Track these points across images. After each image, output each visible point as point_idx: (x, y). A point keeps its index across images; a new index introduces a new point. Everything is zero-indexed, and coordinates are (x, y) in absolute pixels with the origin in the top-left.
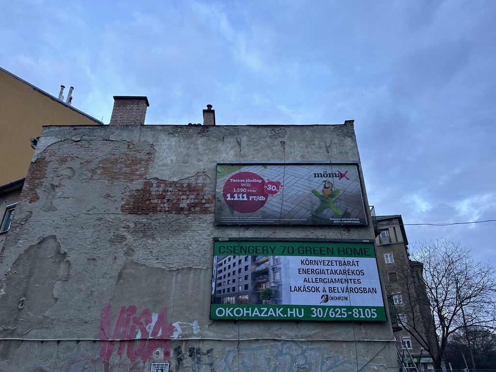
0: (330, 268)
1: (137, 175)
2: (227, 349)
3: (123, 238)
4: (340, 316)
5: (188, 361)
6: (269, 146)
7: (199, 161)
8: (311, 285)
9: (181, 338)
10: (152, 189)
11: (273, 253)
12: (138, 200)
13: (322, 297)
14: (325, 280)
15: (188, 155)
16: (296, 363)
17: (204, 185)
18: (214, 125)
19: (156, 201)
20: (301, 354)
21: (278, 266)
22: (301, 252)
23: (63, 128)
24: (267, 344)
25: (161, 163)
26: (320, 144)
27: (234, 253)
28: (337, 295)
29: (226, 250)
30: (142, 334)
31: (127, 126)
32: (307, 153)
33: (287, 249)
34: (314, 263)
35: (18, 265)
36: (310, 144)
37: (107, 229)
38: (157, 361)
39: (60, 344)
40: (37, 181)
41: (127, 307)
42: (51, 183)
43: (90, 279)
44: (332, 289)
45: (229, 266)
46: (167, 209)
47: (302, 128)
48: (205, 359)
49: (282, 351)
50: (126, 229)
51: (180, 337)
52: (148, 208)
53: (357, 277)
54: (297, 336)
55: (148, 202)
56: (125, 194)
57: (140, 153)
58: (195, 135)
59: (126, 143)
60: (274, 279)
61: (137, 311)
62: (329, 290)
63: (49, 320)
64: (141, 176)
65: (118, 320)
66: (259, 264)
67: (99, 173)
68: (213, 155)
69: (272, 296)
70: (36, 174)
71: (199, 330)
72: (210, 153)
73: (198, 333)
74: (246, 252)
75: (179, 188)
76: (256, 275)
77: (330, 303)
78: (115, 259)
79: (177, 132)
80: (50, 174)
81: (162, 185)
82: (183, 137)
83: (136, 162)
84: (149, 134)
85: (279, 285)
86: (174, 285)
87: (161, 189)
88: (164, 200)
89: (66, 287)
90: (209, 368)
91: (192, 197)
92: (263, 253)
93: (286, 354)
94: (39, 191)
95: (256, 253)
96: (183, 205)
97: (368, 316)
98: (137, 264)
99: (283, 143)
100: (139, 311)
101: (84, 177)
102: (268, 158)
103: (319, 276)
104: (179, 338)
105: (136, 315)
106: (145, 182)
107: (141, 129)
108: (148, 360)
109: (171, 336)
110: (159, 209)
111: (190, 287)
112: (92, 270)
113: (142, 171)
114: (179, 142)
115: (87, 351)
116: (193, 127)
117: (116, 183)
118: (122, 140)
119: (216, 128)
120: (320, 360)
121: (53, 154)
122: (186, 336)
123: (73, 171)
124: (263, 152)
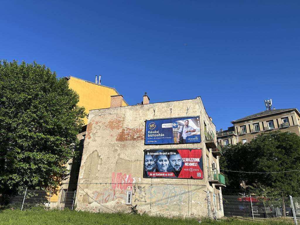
2: (149, 187)
3: (117, 149)
5: (137, 190)
6: (166, 111)
7: (140, 119)
10: (125, 132)
12: (121, 136)
15: (137, 118)
16: (171, 192)
17: (142, 129)
19: (126, 136)
20: (173, 189)
23: (96, 110)
24: (162, 185)
25: (127, 121)
30: (124, 182)
31: (116, 108)
32: (180, 113)
35: (87, 160)
37: (112, 147)
38: (129, 190)
39: (101, 184)
40: (90, 131)
41: (119, 172)
43: (108, 164)
46: (130, 139)
48: (143, 189)
49: (167, 187)
50: (118, 147)
51: (135, 182)
52: (124, 139)
54: (172, 183)
55: (124, 137)
56: (117, 134)
57: (121, 118)
58: (139, 109)
61: (122, 174)
64: (121, 127)
65: (117, 177)
67: (108, 127)
70: (89, 129)
72: (144, 116)
73: (141, 181)
75: (134, 131)
78: (115, 157)
79: (133, 108)
80: (93, 129)
81: (128, 130)
82: (135, 110)
83: (119, 122)
84: (123, 110)
86: (133, 166)
87: (128, 132)
88: (129, 136)
89: (101, 167)
90: (144, 192)
91: (138, 134)
93: (168, 189)
94: (91, 134)
96: (135, 137)
98: (121, 159)
99: (171, 109)
101: (104, 129)
105: (122, 176)
106: (123, 129)
107: (120, 109)
108: (126, 190)
109: (132, 182)
110: (127, 139)
111: (138, 166)
112: (109, 161)
113: (121, 125)
114: (133, 112)
115: (109, 186)
116: (138, 106)
117: (114, 130)
118: (115, 114)
119: (146, 105)
120: (179, 191)
121: (93, 121)
122: (137, 182)
123: (100, 127)
124: (163, 114)
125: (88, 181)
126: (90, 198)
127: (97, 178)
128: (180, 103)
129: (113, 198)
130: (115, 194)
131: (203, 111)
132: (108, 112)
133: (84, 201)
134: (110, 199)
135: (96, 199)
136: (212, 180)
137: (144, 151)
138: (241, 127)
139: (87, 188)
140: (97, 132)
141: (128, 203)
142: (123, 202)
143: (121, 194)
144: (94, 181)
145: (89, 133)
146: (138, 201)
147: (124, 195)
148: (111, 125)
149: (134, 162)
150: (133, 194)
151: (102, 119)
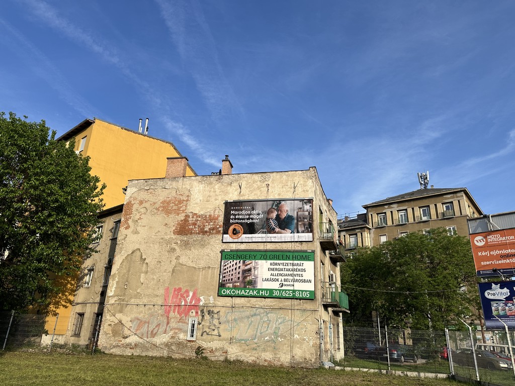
1: (181, 210)
2: (227, 311)
3: (174, 249)
4: (288, 295)
5: (207, 317)
6: (259, 188)
7: (216, 200)
8: (274, 277)
10: (189, 219)
11: (255, 259)
12: (182, 226)
13: (280, 285)
14: (283, 274)
15: (210, 196)
16: (262, 320)
17: (219, 216)
19: (191, 227)
20: (266, 315)
21: (257, 267)
22: (271, 258)
23: (140, 181)
24: (248, 309)
25: (194, 202)
26: (291, 185)
27: (233, 258)
28: (288, 283)
29: (229, 257)
30: (185, 303)
31: (175, 178)
32: (282, 192)
34: (277, 264)
35: (123, 265)
36: (285, 185)
37: (166, 244)
38: (192, 317)
39: (146, 306)
40: (128, 217)
41: (177, 288)
42: (135, 217)
43: (158, 273)
44: (286, 280)
45: (230, 266)
46: (198, 232)
48: (216, 316)
50: (176, 244)
52: (187, 231)
53: (301, 273)
54: (264, 306)
55: (187, 228)
56: (175, 223)
57: (183, 196)
59: (175, 190)
60: (254, 274)
62: (284, 280)
64: (183, 211)
65: (173, 295)
66: (246, 265)
67: (160, 210)
69: (252, 283)
70: (127, 212)
71: (213, 301)
72: (223, 194)
73: (213, 303)
74: (240, 258)
75: (204, 218)
76: (244, 271)
77: (284, 288)
78: (171, 262)
79: (204, 181)
80: (134, 212)
81: (195, 217)
82: (207, 184)
83: (180, 202)
84: (187, 183)
85: (256, 277)
86: (201, 276)
87: (194, 219)
88: (196, 226)
89: (147, 277)
90: (217, 321)
91: (212, 224)
92: (249, 258)
93: (258, 315)
94: (130, 222)
95: (246, 258)
96: (206, 229)
97: (304, 296)
98: (182, 265)
99: (268, 185)
100: (183, 290)
101: (153, 213)
103: (279, 272)
104: (203, 305)
105: (181, 293)
106: (185, 215)
107: (183, 180)
108: (188, 316)
109: (199, 304)
110: (193, 231)
111: (209, 277)
112: (159, 268)
113: (184, 208)
114: (205, 187)
116: (213, 177)
117: (170, 216)
118: (172, 188)
119: (227, 176)
120: (275, 319)
121: (135, 199)
122: (206, 304)
123: (147, 209)
124: (255, 192)
125: (123, 300)
126: (126, 328)
127: (138, 296)
128: (283, 176)
129: (166, 329)
130: (168, 323)
131: (318, 190)
132: (161, 184)
133: (115, 333)
134: (159, 330)
135: (137, 330)
136: (328, 302)
137: (220, 252)
138: (377, 214)
139: (121, 311)
140: (140, 219)
141: (189, 338)
142: (182, 336)
143: (179, 322)
144: (133, 301)
145: (127, 220)
146: (208, 334)
147: (184, 324)
148: (166, 208)
149: (203, 270)
150: (199, 324)
151: (150, 195)
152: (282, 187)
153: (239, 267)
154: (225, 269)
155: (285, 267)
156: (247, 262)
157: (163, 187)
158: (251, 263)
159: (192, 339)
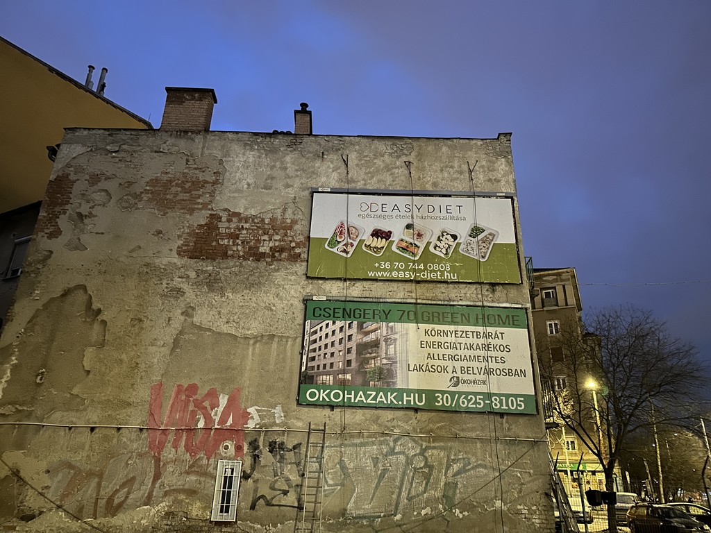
0: (463, 340)
1: (198, 203)
2: (320, 445)
3: (179, 292)
4: (474, 406)
5: (266, 457)
6: (388, 168)
7: (287, 186)
8: (437, 363)
9: (258, 428)
10: (220, 225)
11: (386, 319)
12: (200, 239)
13: (451, 380)
14: (456, 357)
15: (272, 178)
16: (412, 465)
17: (294, 222)
18: (311, 134)
19: (225, 242)
20: (419, 454)
21: (393, 337)
22: (426, 319)
23: (94, 132)
24: (374, 439)
25: (232, 188)
26: (460, 167)
27: (334, 317)
28: (472, 377)
29: (323, 312)
30: (205, 422)
31: (186, 132)
32: (442, 180)
33: (406, 313)
34: (442, 334)
35: (34, 324)
36: (447, 167)
37: (158, 278)
38: (225, 458)
39: (95, 431)
40: (57, 209)
41: (186, 386)
42: (78, 210)
43: (134, 347)
44: (466, 370)
45: (327, 335)
46: (241, 254)
47: (436, 142)
48: (290, 456)
49: (394, 448)
50: (184, 280)
51: (257, 426)
52: (215, 251)
53: (499, 354)
54: (415, 430)
55: (214, 244)
56: (182, 230)
57: (203, 172)
58: (282, 149)
59: (185, 158)
60: (386, 353)
61: (199, 392)
62: (462, 370)
63: (78, 400)
64: (205, 206)
65: (173, 403)
66: (367, 333)
67: (145, 198)
68: (308, 178)
69: (385, 376)
70: (57, 198)
71: (283, 418)
72: (304, 175)
73: (282, 422)
74: (350, 317)
75: (258, 225)
76: (362, 348)
77: (462, 388)
78: (169, 321)
79: (258, 144)
80: (75, 200)
81: (235, 220)
82: (265, 150)
83: (198, 184)
84: (215, 145)
85: (393, 361)
86: (250, 358)
87: (233, 225)
88: (238, 241)
89: (102, 356)
90: (295, 468)
91: (277, 237)
92: (374, 318)
93: (399, 453)
94: (63, 222)
95: (364, 318)
96: (264, 249)
97: (513, 407)
98: (200, 328)
99: (408, 164)
100: (202, 392)
101: (124, 204)
102: (385, 185)
103: (449, 352)
104: (255, 428)
105: (198, 397)
106: (211, 215)
107: (205, 138)
108: (213, 456)
109: (245, 426)
110: (230, 253)
111: (272, 361)
112: (138, 334)
113: (207, 198)
114: (259, 157)
115: (131, 441)
116: (280, 137)
117: (170, 214)
118: (178, 153)
120: (445, 462)
121: (79, 170)
122: (265, 425)
123: (109, 195)
124: (379, 177)
125: (29, 415)
126: (30, 492)
127: (74, 404)
129: (151, 494)
130: (157, 476)
132: (149, 143)
134: (131, 496)
135: (63, 497)
137: (302, 301)
139: (19, 445)
141: (216, 516)
142: (196, 510)
143: (188, 473)
144: (57, 418)
145: (53, 217)
146: (269, 504)
147: (202, 479)
148: (160, 195)
149: (255, 343)
150: (246, 476)
151: (119, 165)
152: (442, 170)
153: (350, 337)
154: (315, 341)
155: (460, 340)
156: (370, 326)
157: (155, 148)
158: (377, 329)
159: (224, 518)
